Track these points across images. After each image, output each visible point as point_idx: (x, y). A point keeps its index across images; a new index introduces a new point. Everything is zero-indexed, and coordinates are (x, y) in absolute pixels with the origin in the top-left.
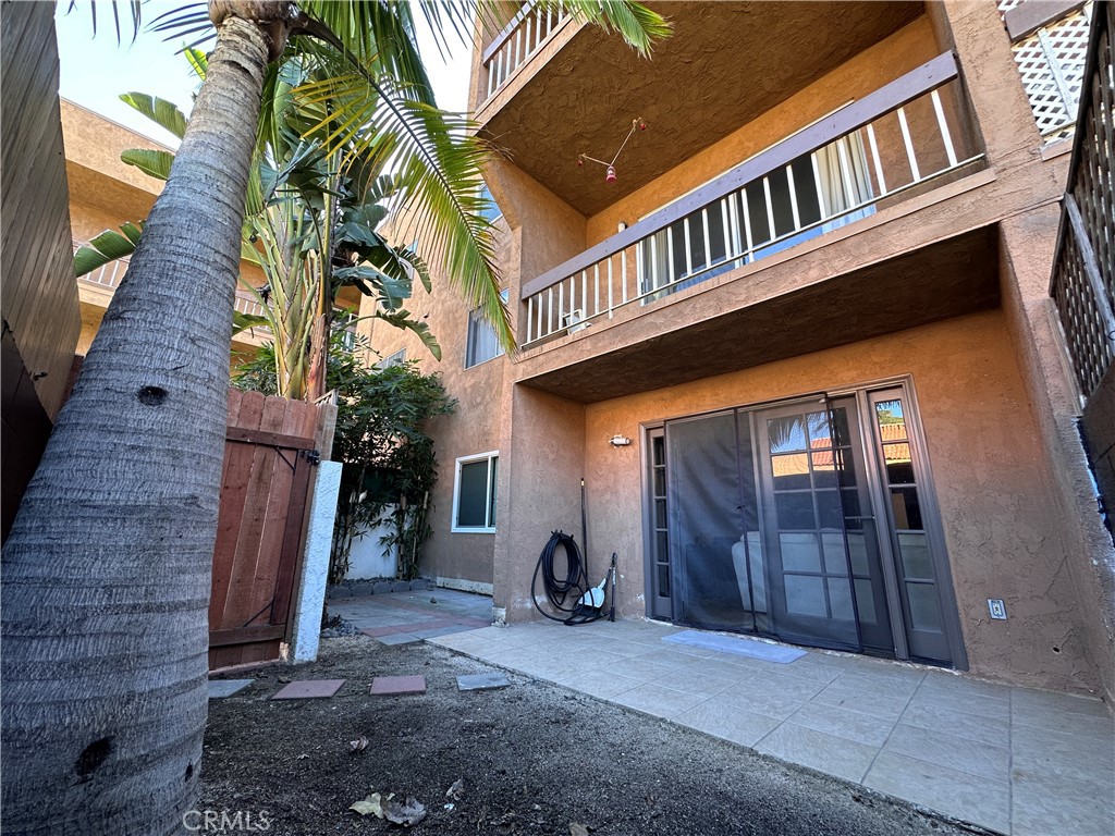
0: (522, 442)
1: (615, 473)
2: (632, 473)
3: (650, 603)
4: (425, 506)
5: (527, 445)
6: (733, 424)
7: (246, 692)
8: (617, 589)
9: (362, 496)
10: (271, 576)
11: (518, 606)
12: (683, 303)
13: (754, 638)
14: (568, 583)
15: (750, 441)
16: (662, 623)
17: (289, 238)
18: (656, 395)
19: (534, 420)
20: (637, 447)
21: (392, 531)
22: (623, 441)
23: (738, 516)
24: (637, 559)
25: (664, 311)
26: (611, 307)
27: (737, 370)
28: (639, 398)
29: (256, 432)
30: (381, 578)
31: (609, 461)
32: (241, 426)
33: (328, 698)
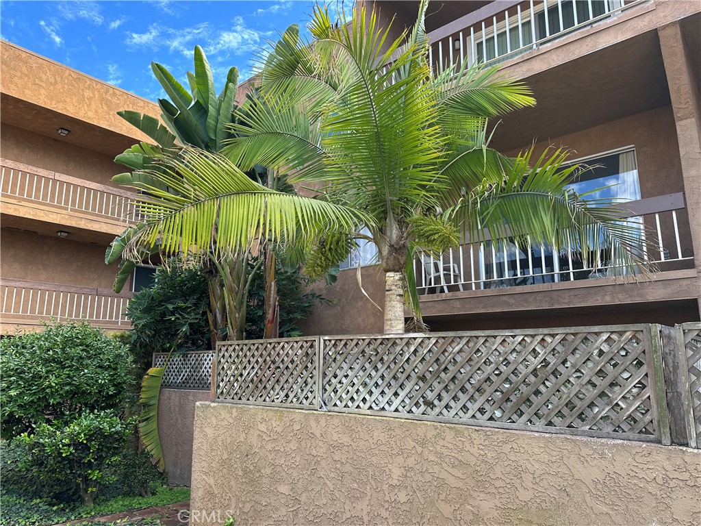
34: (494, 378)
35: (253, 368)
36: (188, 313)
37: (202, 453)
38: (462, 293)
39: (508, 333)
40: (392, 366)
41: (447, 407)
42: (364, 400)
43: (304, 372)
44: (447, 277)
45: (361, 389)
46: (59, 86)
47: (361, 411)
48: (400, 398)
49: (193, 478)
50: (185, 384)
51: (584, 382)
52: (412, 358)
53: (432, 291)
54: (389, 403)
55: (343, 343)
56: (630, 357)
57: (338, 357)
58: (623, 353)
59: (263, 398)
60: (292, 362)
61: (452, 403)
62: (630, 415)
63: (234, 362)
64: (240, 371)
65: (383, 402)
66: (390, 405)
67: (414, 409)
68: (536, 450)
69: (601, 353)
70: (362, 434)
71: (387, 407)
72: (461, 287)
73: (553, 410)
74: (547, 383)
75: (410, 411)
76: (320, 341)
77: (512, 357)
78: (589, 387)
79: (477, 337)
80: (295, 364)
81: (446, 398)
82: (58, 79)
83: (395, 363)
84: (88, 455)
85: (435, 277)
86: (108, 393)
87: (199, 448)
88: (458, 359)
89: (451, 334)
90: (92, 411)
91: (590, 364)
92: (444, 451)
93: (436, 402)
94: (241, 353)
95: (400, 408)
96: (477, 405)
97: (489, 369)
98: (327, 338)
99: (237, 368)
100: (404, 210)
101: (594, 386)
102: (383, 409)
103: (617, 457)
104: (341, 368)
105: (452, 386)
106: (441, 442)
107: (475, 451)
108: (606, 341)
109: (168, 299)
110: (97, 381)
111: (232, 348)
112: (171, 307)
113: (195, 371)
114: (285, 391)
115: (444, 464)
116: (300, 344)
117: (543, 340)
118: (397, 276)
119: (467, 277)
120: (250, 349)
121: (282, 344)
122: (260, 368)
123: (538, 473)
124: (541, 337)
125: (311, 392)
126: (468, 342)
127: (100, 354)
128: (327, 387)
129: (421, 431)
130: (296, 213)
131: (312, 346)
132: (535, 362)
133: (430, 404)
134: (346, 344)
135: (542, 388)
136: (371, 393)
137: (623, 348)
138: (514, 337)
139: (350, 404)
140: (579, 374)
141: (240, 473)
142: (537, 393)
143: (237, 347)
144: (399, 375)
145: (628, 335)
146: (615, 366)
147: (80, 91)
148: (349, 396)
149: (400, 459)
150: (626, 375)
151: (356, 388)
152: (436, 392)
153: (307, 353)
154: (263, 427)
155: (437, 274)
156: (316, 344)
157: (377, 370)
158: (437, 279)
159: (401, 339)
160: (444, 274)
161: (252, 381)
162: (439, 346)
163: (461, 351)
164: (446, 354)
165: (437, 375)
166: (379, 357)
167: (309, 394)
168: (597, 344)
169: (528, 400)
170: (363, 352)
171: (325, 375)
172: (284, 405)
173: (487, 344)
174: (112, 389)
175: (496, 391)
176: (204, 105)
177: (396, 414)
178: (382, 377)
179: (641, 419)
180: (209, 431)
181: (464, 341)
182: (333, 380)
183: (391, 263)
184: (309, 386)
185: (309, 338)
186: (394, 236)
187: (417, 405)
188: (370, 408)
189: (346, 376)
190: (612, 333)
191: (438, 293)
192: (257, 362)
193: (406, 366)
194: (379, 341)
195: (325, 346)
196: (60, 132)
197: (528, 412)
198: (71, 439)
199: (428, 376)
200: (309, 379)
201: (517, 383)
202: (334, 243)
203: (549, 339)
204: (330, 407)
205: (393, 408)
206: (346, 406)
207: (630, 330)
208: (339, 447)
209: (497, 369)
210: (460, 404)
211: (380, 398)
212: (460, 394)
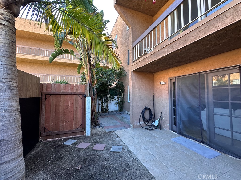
0: (135, 86)
1: (162, 92)
2: (166, 92)
3: (171, 126)
4: (123, 96)
5: (136, 86)
6: (198, 78)
7: (74, 144)
8: (162, 121)
9: (109, 95)
10: (81, 120)
11: (136, 124)
12: (173, 43)
13: (202, 144)
14: (149, 119)
15: (204, 84)
16: (174, 132)
17: (82, 45)
18: (173, 69)
19: (138, 80)
20: (167, 85)
21: (117, 102)
22: (163, 83)
23: (198, 108)
24: (167, 115)
25: (167, 47)
26: (153, 47)
27: (200, 60)
28: (168, 71)
29: (73, 92)
30: (116, 111)
31: (160, 88)
32: (71, 91)
33: (84, 149)
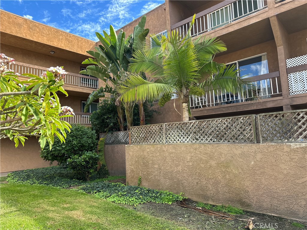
34: (214, 131)
35: (143, 134)
36: (111, 119)
37: (129, 160)
38: (207, 108)
39: (218, 119)
40: (186, 130)
41: (202, 140)
42: (178, 140)
43: (160, 134)
44: (202, 102)
45: (177, 137)
46: (50, 35)
47: (178, 143)
48: (189, 139)
49: (126, 167)
50: (113, 143)
51: (237, 130)
52: (192, 128)
53: (197, 107)
54: (186, 140)
55: (171, 125)
56: (248, 123)
57: (170, 129)
58: (246, 122)
59: (147, 142)
60: (156, 131)
61: (203, 139)
62: (248, 137)
63: (136, 133)
64: (139, 135)
65: (184, 140)
66: (186, 141)
67: (193, 141)
68: (225, 148)
69: (241, 122)
70: (178, 149)
71: (185, 141)
72: (207, 106)
73: (229, 138)
74: (228, 131)
75: (192, 142)
76: (164, 125)
77: (219, 125)
78: (238, 131)
79: (210, 121)
80: (157, 132)
81: (202, 137)
82: (50, 33)
83: (187, 129)
84: (89, 165)
85: (197, 103)
86: (91, 146)
87: (128, 158)
88: (205, 127)
89: (202, 120)
90: (88, 151)
91: (239, 126)
92: (202, 151)
93: (199, 139)
94: (138, 130)
95: (189, 141)
96: (210, 138)
97: (213, 129)
98: (166, 123)
99: (138, 134)
100: (187, 85)
101: (240, 131)
102: (184, 142)
103: (244, 148)
104: (171, 132)
105: (203, 134)
106: (201, 149)
107: (209, 150)
108: (242, 119)
109: (104, 114)
110: (88, 142)
111: (135, 128)
112: (106, 117)
113: (116, 139)
114: (154, 140)
115: (202, 154)
116: (158, 126)
117: (227, 120)
118: (186, 104)
119: (209, 102)
120: (141, 128)
121: (152, 126)
122: (145, 134)
123: (226, 153)
124: (226, 119)
125: (162, 139)
126: (207, 122)
127: (87, 133)
128: (167, 137)
129: (195, 147)
130: (157, 89)
131: (161, 126)
132: (225, 126)
133: (197, 139)
134: (172, 125)
135: (227, 133)
136: (180, 138)
137: (246, 121)
138: (219, 120)
139: (174, 141)
140: (236, 128)
141: (142, 164)
142: (225, 134)
143: (137, 128)
144: (188, 132)
145: (248, 117)
146: (244, 125)
147: (58, 36)
148: (174, 139)
149: (190, 154)
150: (247, 128)
151: (176, 137)
152: (199, 136)
153: (160, 128)
154: (148, 150)
155: (198, 101)
156: (163, 125)
157: (182, 132)
158: (198, 103)
159: (188, 122)
160: (201, 101)
161: (143, 137)
162: (199, 123)
163: (205, 124)
164: (201, 126)
165: (199, 132)
166: (182, 128)
167: (162, 140)
168: (240, 120)
169: (223, 136)
170: (177, 127)
171: (166, 134)
172: (154, 144)
173: (212, 122)
174: (92, 144)
175: (215, 134)
176: (114, 46)
177: (188, 143)
178: (183, 133)
179: (251, 138)
180: (131, 153)
181: (206, 122)
182: (169, 135)
183: (184, 101)
184: (161, 138)
185: (161, 124)
186: (185, 92)
187: (194, 140)
188: (180, 142)
189: (173, 134)
190: (244, 117)
191: (199, 108)
192: (144, 132)
193: (190, 130)
194: (182, 124)
195: (166, 126)
196: (51, 52)
197: (223, 139)
198: (84, 160)
199: (196, 132)
200: (161, 136)
201: (220, 132)
202: (167, 96)
203: (228, 120)
204: (168, 143)
205: (187, 141)
206: (173, 142)
207: (248, 116)
208: (172, 153)
209: (215, 128)
210: (205, 139)
211: (183, 139)
212: (205, 136)
